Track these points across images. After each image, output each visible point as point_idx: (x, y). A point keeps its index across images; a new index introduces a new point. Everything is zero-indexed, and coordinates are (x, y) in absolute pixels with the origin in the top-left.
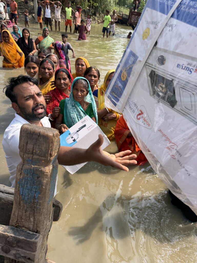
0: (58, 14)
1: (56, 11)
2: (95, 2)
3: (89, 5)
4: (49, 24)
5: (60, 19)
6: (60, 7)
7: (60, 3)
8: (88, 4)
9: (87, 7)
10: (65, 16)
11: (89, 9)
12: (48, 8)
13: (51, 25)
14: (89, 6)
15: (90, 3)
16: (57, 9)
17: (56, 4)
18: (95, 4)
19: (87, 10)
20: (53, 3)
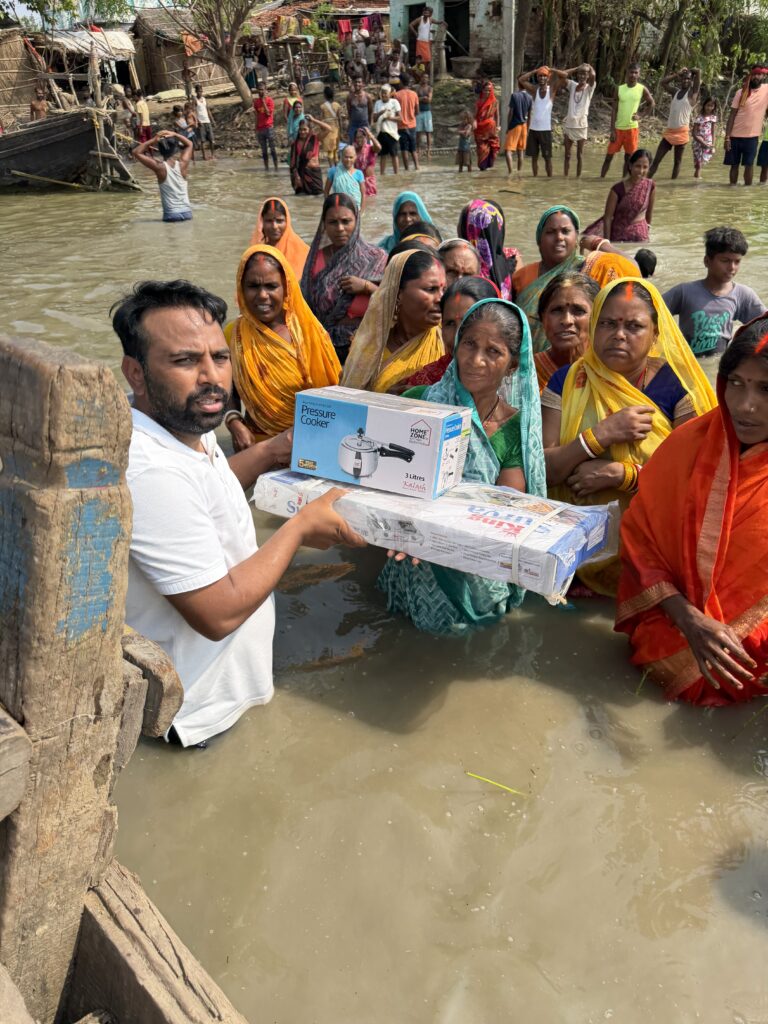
0: (580, 112)
1: (572, 103)
2: (756, 50)
3: (726, 64)
4: (540, 153)
5: (586, 131)
6: (591, 85)
7: (590, 71)
8: (724, 60)
9: (715, 75)
10: (614, 118)
11: (725, 84)
12: (543, 95)
13: (547, 158)
14: (726, 70)
15: (731, 55)
16: (577, 94)
17: (575, 76)
18: (753, 58)
19: (717, 86)
20: (565, 73)
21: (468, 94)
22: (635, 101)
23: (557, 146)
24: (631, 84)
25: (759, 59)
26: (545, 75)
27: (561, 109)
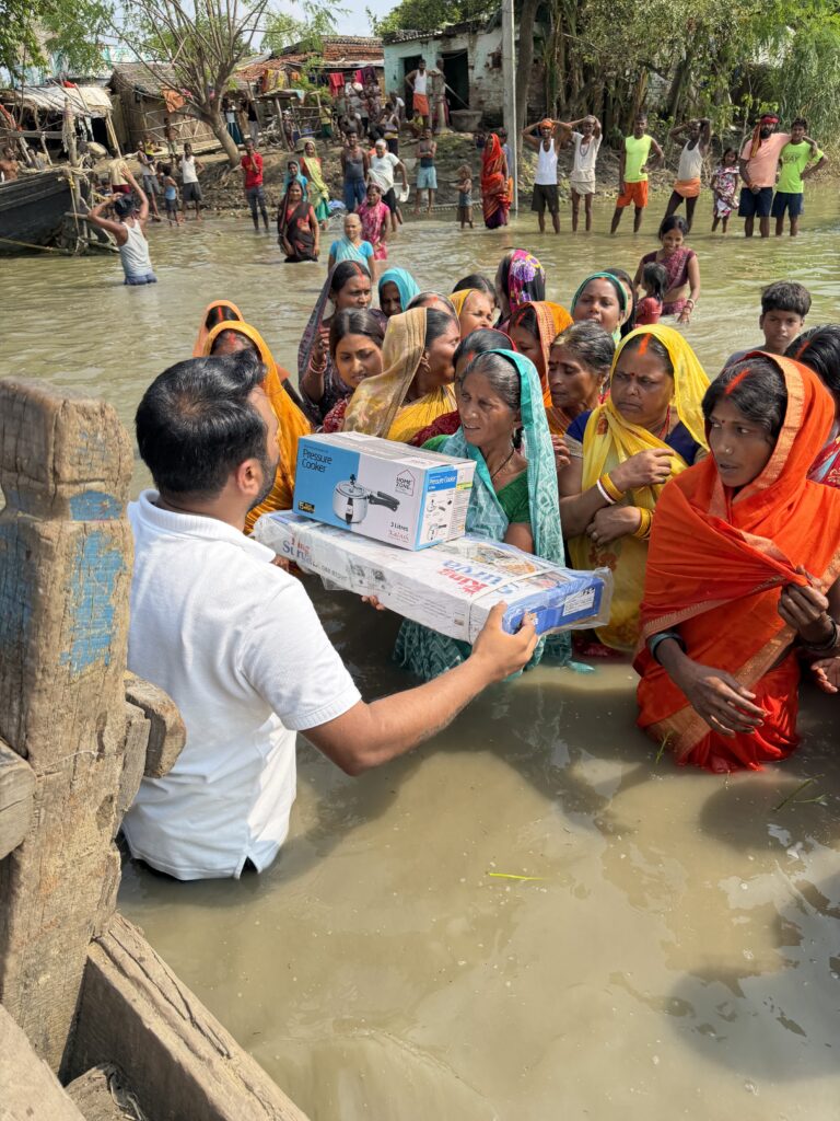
0: (587, 165)
1: (578, 156)
2: (767, 99)
3: (737, 113)
4: (547, 208)
5: (593, 185)
7: (595, 123)
8: (735, 110)
10: (622, 171)
11: (738, 134)
12: (547, 149)
13: (554, 213)
14: (737, 120)
15: (743, 104)
16: (583, 146)
17: (581, 128)
18: (764, 107)
19: (729, 136)
20: (569, 125)
21: (470, 148)
22: (643, 152)
23: (564, 202)
24: (638, 136)
25: (771, 108)
26: (548, 128)
27: (566, 162)
